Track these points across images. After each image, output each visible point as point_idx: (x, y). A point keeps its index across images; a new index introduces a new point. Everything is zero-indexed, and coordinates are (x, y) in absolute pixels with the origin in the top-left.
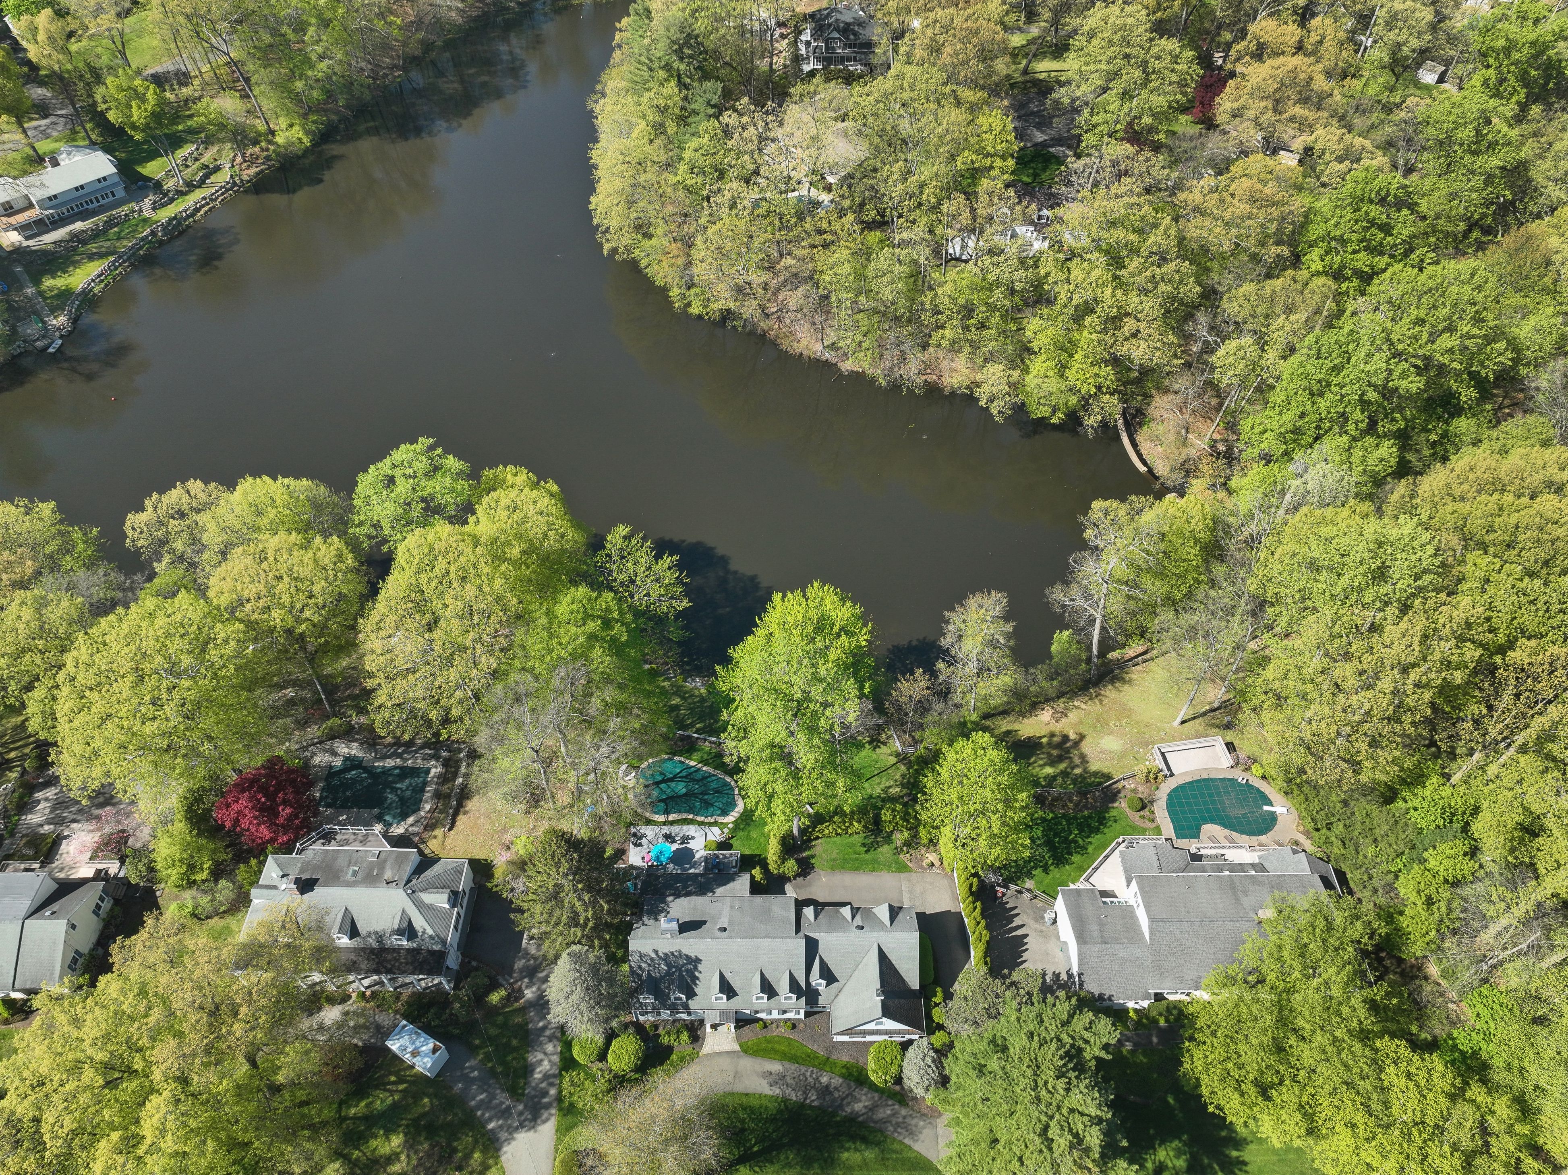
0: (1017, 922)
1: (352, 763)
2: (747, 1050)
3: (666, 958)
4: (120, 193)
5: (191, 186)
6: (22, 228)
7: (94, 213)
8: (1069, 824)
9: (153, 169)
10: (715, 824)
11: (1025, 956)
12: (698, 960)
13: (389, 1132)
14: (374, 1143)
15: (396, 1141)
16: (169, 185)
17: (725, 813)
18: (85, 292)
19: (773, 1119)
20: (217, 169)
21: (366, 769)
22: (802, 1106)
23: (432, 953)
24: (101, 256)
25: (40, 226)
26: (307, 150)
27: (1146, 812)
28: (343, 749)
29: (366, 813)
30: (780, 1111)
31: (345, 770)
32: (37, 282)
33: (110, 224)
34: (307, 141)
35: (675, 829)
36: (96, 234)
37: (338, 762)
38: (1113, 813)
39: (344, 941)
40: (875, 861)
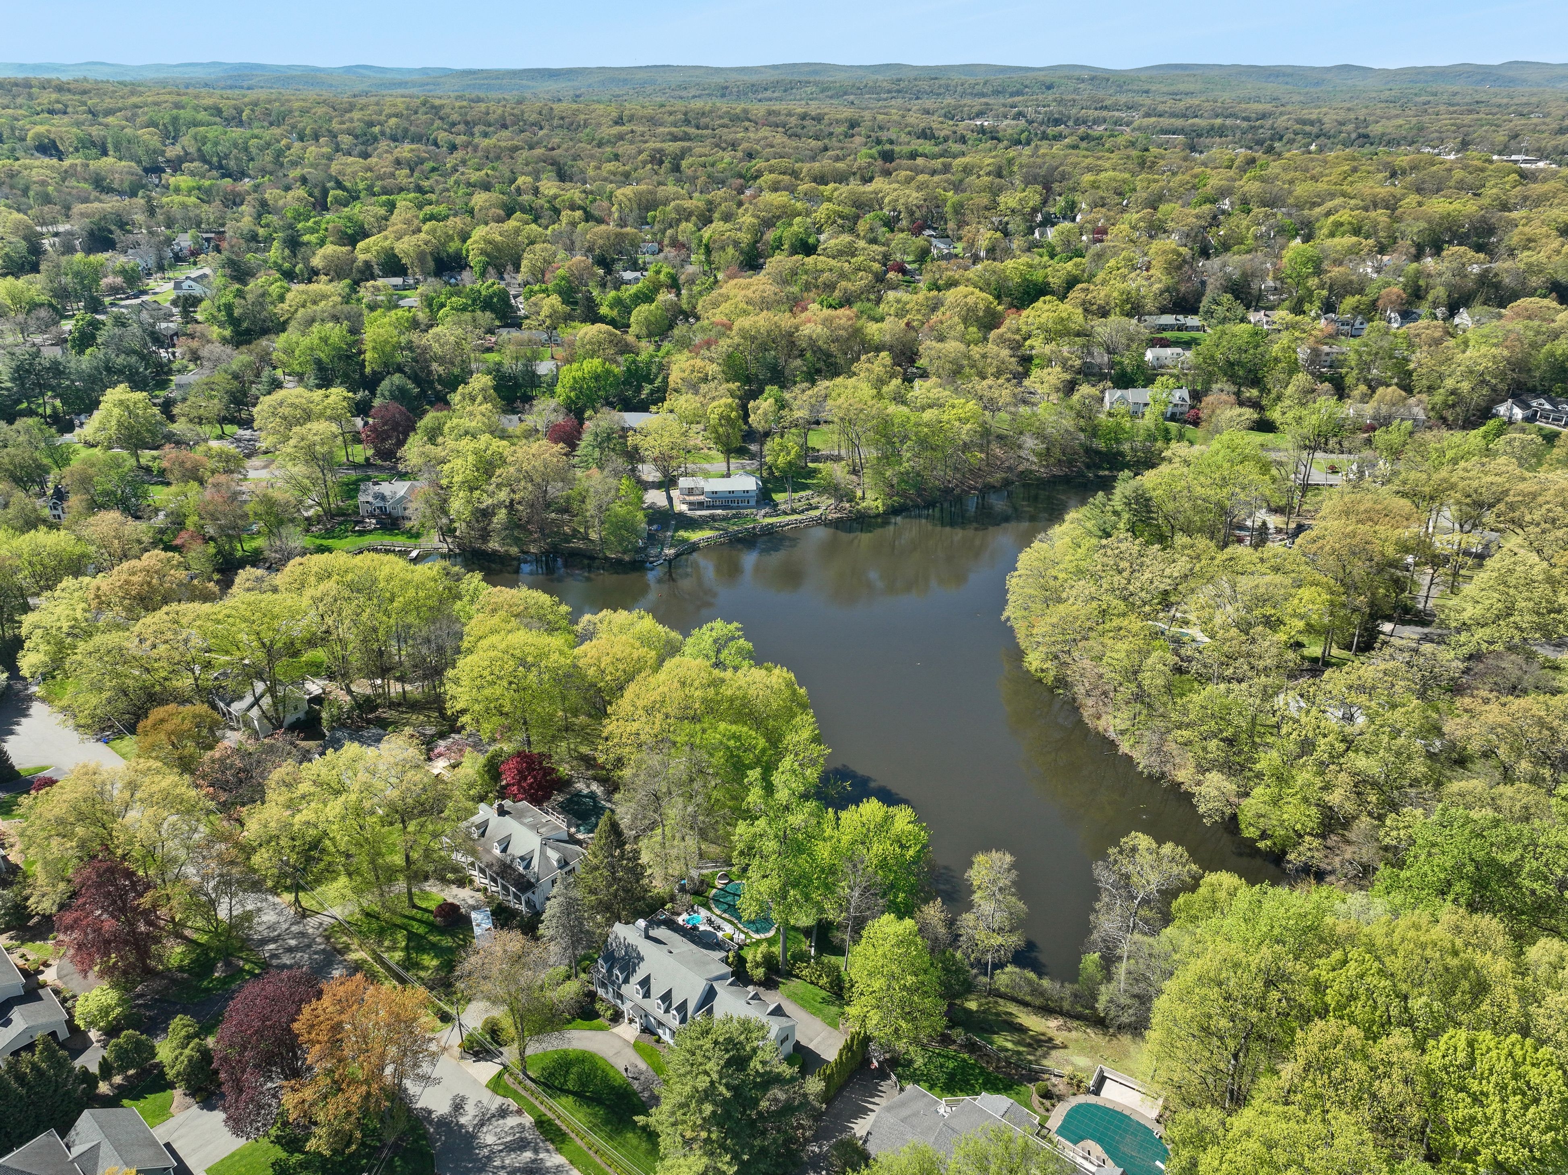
0: (876, 1100)
1: (592, 796)
2: (636, 1046)
3: (627, 946)
4: (753, 502)
5: (794, 511)
6: (690, 503)
7: (731, 508)
8: (981, 1074)
9: (779, 497)
10: (746, 934)
11: (859, 1121)
12: (642, 959)
13: (436, 956)
14: (425, 957)
15: (435, 962)
16: (782, 507)
17: (757, 931)
18: (694, 543)
19: (613, 1088)
20: (817, 508)
21: (595, 801)
22: (635, 1093)
23: (529, 881)
24: (717, 529)
25: (701, 505)
26: (878, 515)
27: (1047, 1103)
28: (595, 787)
29: (574, 820)
30: (620, 1087)
31: (586, 796)
32: (676, 530)
33: (734, 516)
34: (881, 509)
35: (719, 921)
36: (725, 519)
37: (586, 791)
38: (1023, 1089)
39: (497, 852)
40: (820, 1011)
